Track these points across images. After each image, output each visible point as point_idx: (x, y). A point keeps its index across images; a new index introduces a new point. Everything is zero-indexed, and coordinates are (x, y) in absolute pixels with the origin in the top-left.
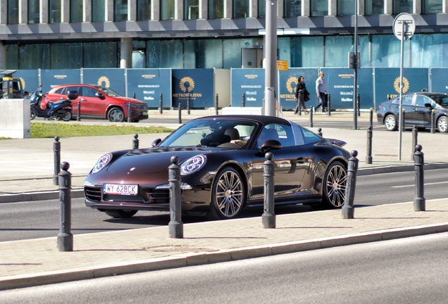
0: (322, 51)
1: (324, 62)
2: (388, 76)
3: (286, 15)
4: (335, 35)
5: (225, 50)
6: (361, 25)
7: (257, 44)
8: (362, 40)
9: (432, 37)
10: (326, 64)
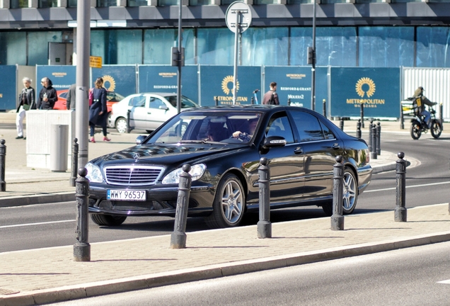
0: (140, 47)
1: (143, 58)
2: (215, 75)
3: (99, 5)
4: (155, 28)
5: (30, 44)
6: (184, 17)
7: (66, 37)
8: (186, 33)
9: (266, 31)
10: (145, 61)
